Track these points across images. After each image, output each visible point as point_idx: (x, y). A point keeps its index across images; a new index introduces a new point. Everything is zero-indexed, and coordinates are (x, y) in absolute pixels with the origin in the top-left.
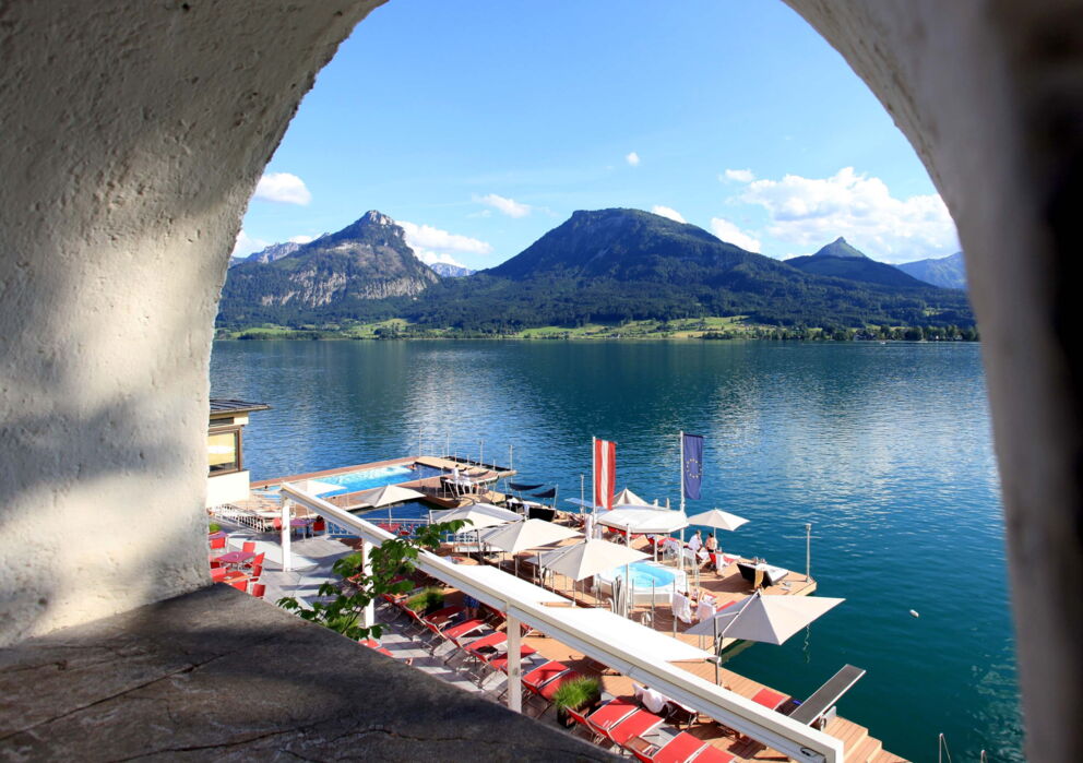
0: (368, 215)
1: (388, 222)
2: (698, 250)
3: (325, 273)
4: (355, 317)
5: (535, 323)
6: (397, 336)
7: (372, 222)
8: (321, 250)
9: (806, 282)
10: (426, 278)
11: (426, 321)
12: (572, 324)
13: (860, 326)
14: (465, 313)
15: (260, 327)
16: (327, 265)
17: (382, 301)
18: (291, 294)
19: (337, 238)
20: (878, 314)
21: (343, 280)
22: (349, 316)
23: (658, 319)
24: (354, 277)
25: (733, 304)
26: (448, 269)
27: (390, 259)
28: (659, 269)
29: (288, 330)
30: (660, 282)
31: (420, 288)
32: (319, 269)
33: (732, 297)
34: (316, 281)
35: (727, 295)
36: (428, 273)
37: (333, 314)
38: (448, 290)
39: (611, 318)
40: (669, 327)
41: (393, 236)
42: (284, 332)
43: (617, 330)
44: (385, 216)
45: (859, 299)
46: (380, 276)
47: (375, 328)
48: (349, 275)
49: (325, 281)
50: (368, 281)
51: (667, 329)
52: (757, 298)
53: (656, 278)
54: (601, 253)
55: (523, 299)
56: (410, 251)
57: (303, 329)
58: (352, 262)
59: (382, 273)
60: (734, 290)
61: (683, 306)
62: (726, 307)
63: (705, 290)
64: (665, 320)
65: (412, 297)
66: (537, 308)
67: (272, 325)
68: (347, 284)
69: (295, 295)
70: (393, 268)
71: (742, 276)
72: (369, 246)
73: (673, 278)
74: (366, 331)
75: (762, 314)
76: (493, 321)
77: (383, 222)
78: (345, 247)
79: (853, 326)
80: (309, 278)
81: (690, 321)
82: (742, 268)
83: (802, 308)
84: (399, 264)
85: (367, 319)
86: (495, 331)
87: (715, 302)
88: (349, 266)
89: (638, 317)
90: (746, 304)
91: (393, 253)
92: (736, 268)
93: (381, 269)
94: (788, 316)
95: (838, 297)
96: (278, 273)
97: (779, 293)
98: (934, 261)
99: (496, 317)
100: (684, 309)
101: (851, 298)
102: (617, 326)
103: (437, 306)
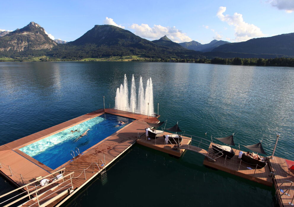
0: (31, 23)
1: (38, 26)
2: (130, 37)
3: (20, 41)
4: (33, 55)
5: (87, 57)
6: (47, 61)
7: (33, 26)
8: (17, 34)
9: (157, 47)
10: (53, 44)
11: (55, 56)
12: (97, 57)
13: (170, 58)
14: (66, 54)
15: (1, 58)
16: (20, 39)
17: (40, 50)
18: (10, 48)
19: (22, 30)
20: (174, 55)
21: (27, 44)
22: (31, 55)
23: (120, 56)
24: (30, 43)
25: (139, 52)
26: (59, 41)
27: (41, 38)
28: (120, 42)
29: (11, 59)
30: (120, 46)
31: (52, 47)
32: (18, 40)
33: (139, 50)
34: (18, 44)
35: (137, 50)
36: (54, 42)
37: (25, 54)
38: (60, 47)
39: (107, 55)
40: (123, 58)
41: (40, 30)
42: (10, 59)
43: (109, 59)
44: (37, 24)
45: (170, 51)
46: (38, 43)
47: (40, 58)
48: (28, 42)
49: (21, 44)
50: (35, 44)
51: (122, 59)
52: (145, 51)
53: (119, 45)
54: (103, 38)
55: (82, 50)
56: (47, 35)
57: (16, 58)
58: (29, 38)
59: (39, 42)
60: (139, 48)
61: (126, 53)
62: (137, 53)
63: (132, 48)
64: (122, 56)
65: (50, 49)
66: (87, 53)
67: (6, 57)
68: (28, 45)
69: (11, 48)
70: (42, 41)
71: (140, 45)
72: (33, 33)
73: (123, 45)
74: (37, 59)
75: (146, 55)
76: (75, 56)
77: (37, 26)
78: (25, 33)
79: (168, 58)
80: (15, 43)
81: (128, 56)
82: (141, 43)
83: (156, 54)
84: (44, 39)
85: (36, 56)
86: (75, 59)
87: (134, 52)
88: (28, 39)
89: (114, 55)
90: (142, 52)
91: (41, 36)
92: (139, 43)
93: (38, 40)
94: (152, 56)
95: (165, 51)
96: (4, 41)
97: (150, 50)
98: (187, 43)
99: (76, 55)
100: (127, 54)
101: (168, 51)
102: (109, 58)
103: (57, 52)
